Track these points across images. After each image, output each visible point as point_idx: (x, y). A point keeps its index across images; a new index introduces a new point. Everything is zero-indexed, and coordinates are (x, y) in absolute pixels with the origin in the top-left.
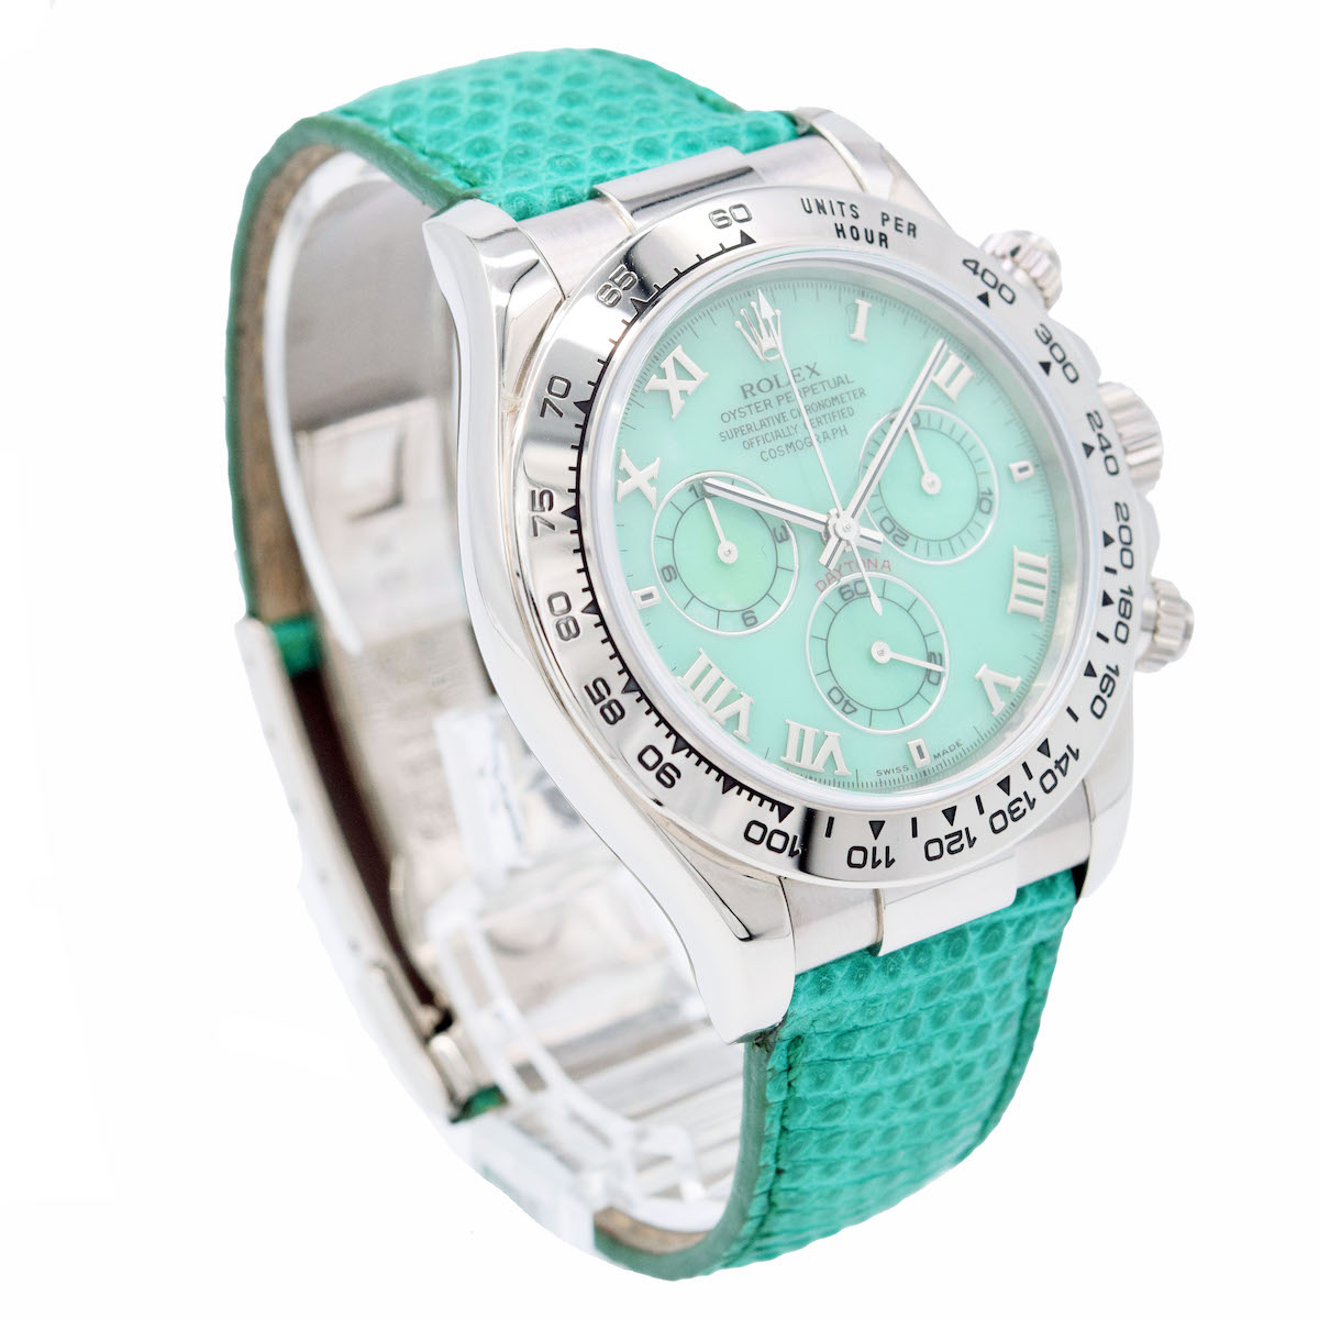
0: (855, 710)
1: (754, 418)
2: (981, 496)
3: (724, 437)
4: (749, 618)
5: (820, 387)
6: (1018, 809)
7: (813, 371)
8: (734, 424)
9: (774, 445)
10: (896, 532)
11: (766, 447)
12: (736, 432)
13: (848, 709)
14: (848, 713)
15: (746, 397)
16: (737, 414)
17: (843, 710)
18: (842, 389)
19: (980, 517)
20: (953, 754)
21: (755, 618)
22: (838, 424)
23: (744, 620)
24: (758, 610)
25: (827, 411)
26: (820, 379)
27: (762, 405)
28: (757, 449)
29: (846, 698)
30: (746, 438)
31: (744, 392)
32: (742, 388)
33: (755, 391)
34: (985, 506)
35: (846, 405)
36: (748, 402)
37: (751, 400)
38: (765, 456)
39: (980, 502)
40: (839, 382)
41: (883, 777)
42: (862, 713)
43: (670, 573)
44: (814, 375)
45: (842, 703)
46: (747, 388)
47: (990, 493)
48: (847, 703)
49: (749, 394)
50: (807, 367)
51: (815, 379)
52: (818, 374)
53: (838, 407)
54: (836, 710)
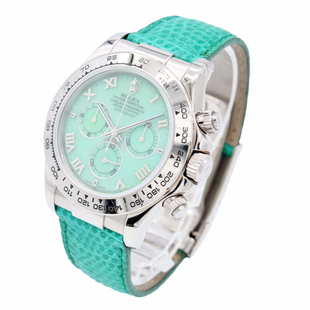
0: (93, 166)
1: (119, 101)
2: (150, 150)
3: (111, 100)
4: (89, 134)
5: (136, 105)
6: (101, 208)
7: (138, 101)
8: (115, 99)
9: (119, 108)
10: (128, 142)
11: (117, 108)
12: (114, 101)
13: (92, 165)
14: (91, 166)
15: (121, 96)
16: (117, 98)
17: (91, 164)
18: (140, 109)
19: (146, 153)
20: (102, 189)
21: (90, 135)
22: (134, 114)
23: (88, 134)
24: (91, 135)
25: (134, 111)
26: (138, 104)
27: (123, 100)
28: (115, 107)
29: (93, 163)
30: (115, 103)
31: (122, 95)
32: (122, 94)
33: (124, 96)
34: (149, 152)
35: (138, 112)
36: (121, 97)
37: (122, 97)
38: (116, 109)
39: (149, 151)
40: (141, 107)
41: (86, 182)
42: (94, 168)
43: (82, 115)
44: (137, 102)
45: (92, 163)
46: (123, 95)
47: (152, 151)
48: (93, 164)
49: (122, 96)
50: (137, 100)
51: (137, 103)
52: (138, 103)
53: (137, 111)
54: (89, 163)
